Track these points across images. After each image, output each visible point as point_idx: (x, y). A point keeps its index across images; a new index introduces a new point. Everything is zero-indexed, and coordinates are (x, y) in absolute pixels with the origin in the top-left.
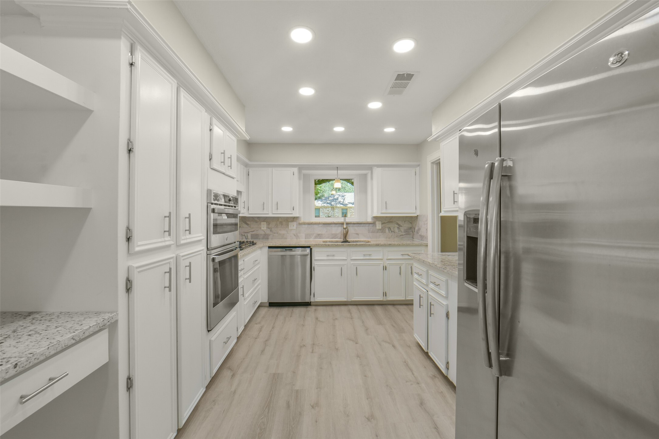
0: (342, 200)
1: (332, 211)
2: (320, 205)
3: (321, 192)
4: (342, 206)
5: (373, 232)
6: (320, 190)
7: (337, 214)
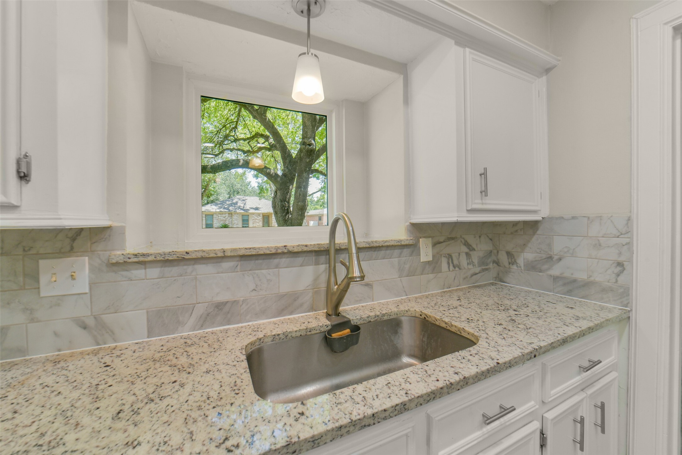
0: (242, 205)
1: (229, 218)
2: (214, 210)
3: (215, 194)
4: (242, 211)
5: (411, 274)
6: (213, 191)
7: (235, 222)
